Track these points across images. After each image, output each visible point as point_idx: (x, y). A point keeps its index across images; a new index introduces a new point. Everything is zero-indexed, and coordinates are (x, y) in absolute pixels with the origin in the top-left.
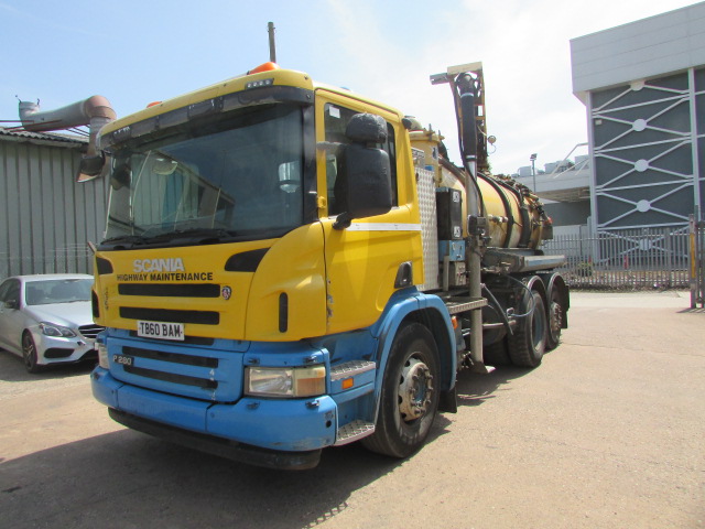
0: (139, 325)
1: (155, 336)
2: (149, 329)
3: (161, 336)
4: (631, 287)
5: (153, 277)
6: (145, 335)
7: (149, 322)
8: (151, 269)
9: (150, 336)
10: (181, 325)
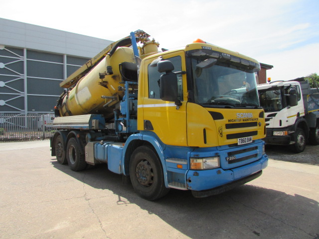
0: (239, 140)
1: (245, 143)
2: (243, 141)
3: (247, 143)
4: (29, 139)
5: (243, 120)
6: (241, 144)
7: (243, 138)
8: (243, 117)
9: (243, 143)
10: (252, 137)
